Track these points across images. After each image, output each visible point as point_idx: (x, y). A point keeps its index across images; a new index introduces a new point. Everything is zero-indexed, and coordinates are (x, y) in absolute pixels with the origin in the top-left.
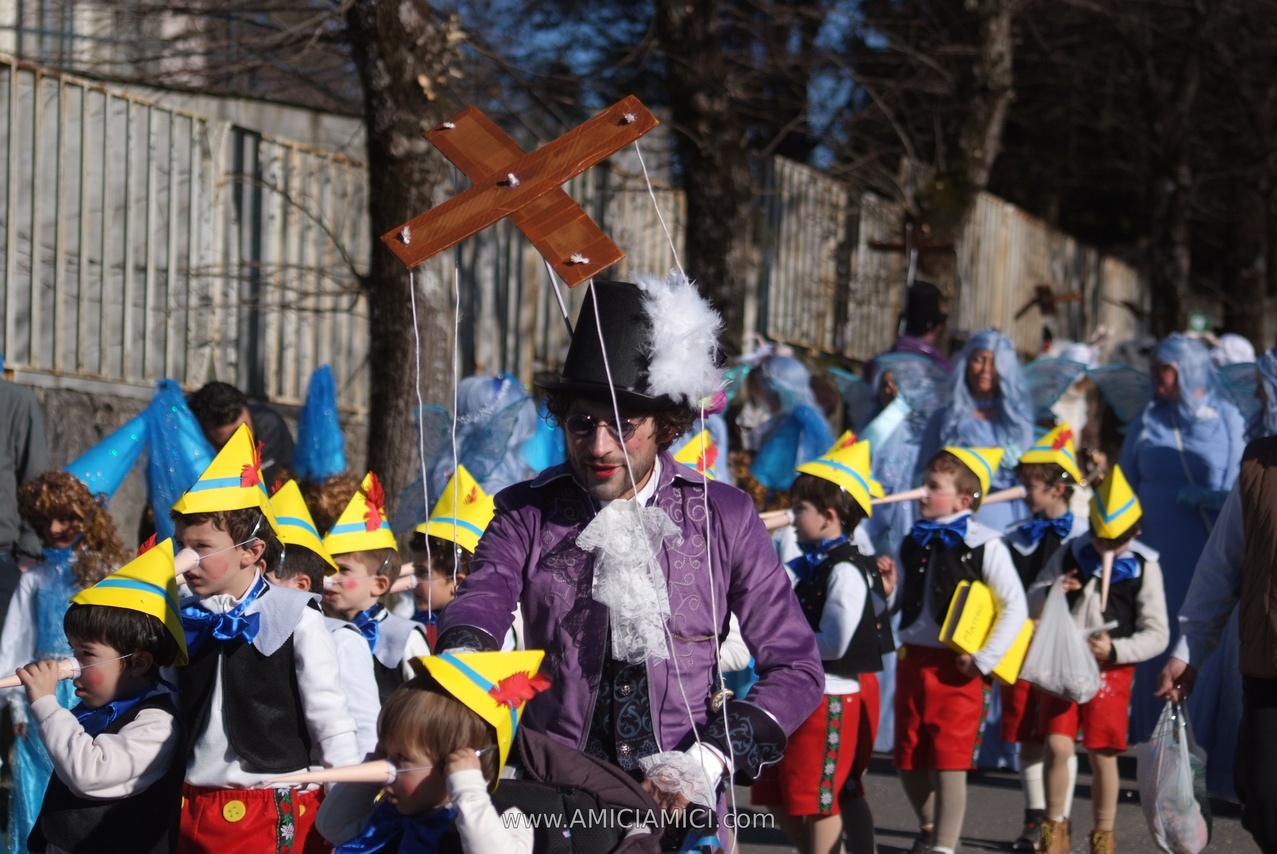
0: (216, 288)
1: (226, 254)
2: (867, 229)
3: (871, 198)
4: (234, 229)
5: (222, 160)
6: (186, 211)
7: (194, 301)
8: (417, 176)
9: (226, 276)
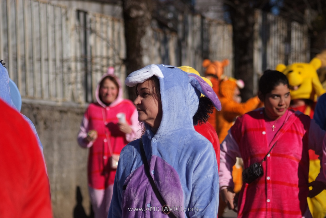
0: (73, 65)
1: (76, 53)
2: (295, 35)
3: (295, 25)
4: (78, 44)
5: (73, 21)
6: (61, 39)
7: (65, 70)
8: (140, 24)
9: (76, 60)
